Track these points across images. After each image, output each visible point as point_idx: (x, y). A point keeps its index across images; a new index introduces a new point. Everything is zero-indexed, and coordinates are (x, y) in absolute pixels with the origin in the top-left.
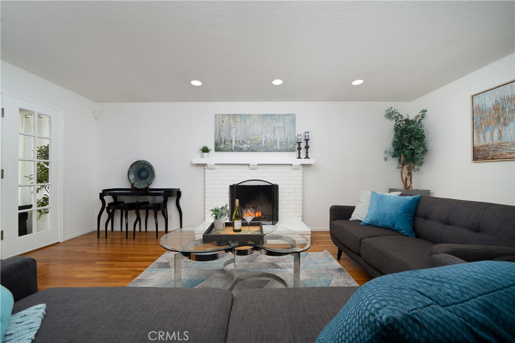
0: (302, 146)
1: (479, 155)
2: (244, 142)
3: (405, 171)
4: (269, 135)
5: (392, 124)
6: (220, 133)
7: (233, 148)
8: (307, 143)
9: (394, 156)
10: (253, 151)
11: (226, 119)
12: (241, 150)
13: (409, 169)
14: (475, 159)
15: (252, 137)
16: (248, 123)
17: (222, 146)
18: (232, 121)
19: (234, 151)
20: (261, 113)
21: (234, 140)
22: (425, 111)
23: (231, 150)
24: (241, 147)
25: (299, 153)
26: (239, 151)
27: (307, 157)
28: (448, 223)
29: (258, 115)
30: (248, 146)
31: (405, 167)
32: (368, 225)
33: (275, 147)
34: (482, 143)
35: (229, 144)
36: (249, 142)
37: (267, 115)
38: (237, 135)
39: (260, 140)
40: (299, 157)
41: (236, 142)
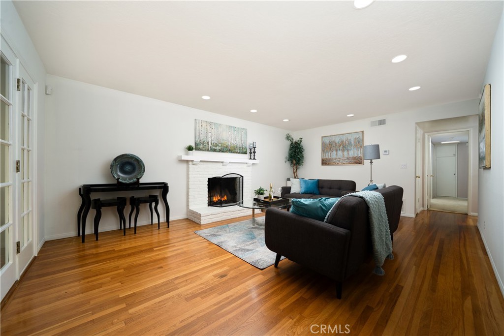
0: (252, 152)
1: (324, 162)
2: (217, 145)
3: (295, 168)
4: (232, 142)
5: (289, 143)
6: (199, 136)
7: (210, 149)
8: (254, 149)
9: (289, 160)
10: (223, 152)
11: (204, 124)
12: (215, 151)
13: (296, 167)
14: (323, 164)
15: (222, 142)
16: (220, 129)
17: (201, 146)
18: (208, 127)
19: (210, 151)
20: (227, 124)
21: (210, 142)
22: (302, 139)
23: (208, 150)
24: (215, 148)
25: (251, 156)
26: (213, 151)
27: (254, 159)
28: (330, 188)
29: (226, 125)
30: (220, 148)
31: (295, 166)
32: (303, 193)
33: (236, 151)
34: (325, 158)
35: (207, 145)
36: (220, 145)
37: (231, 127)
38: (212, 139)
39: (227, 144)
40: (251, 159)
41: (211, 144)
